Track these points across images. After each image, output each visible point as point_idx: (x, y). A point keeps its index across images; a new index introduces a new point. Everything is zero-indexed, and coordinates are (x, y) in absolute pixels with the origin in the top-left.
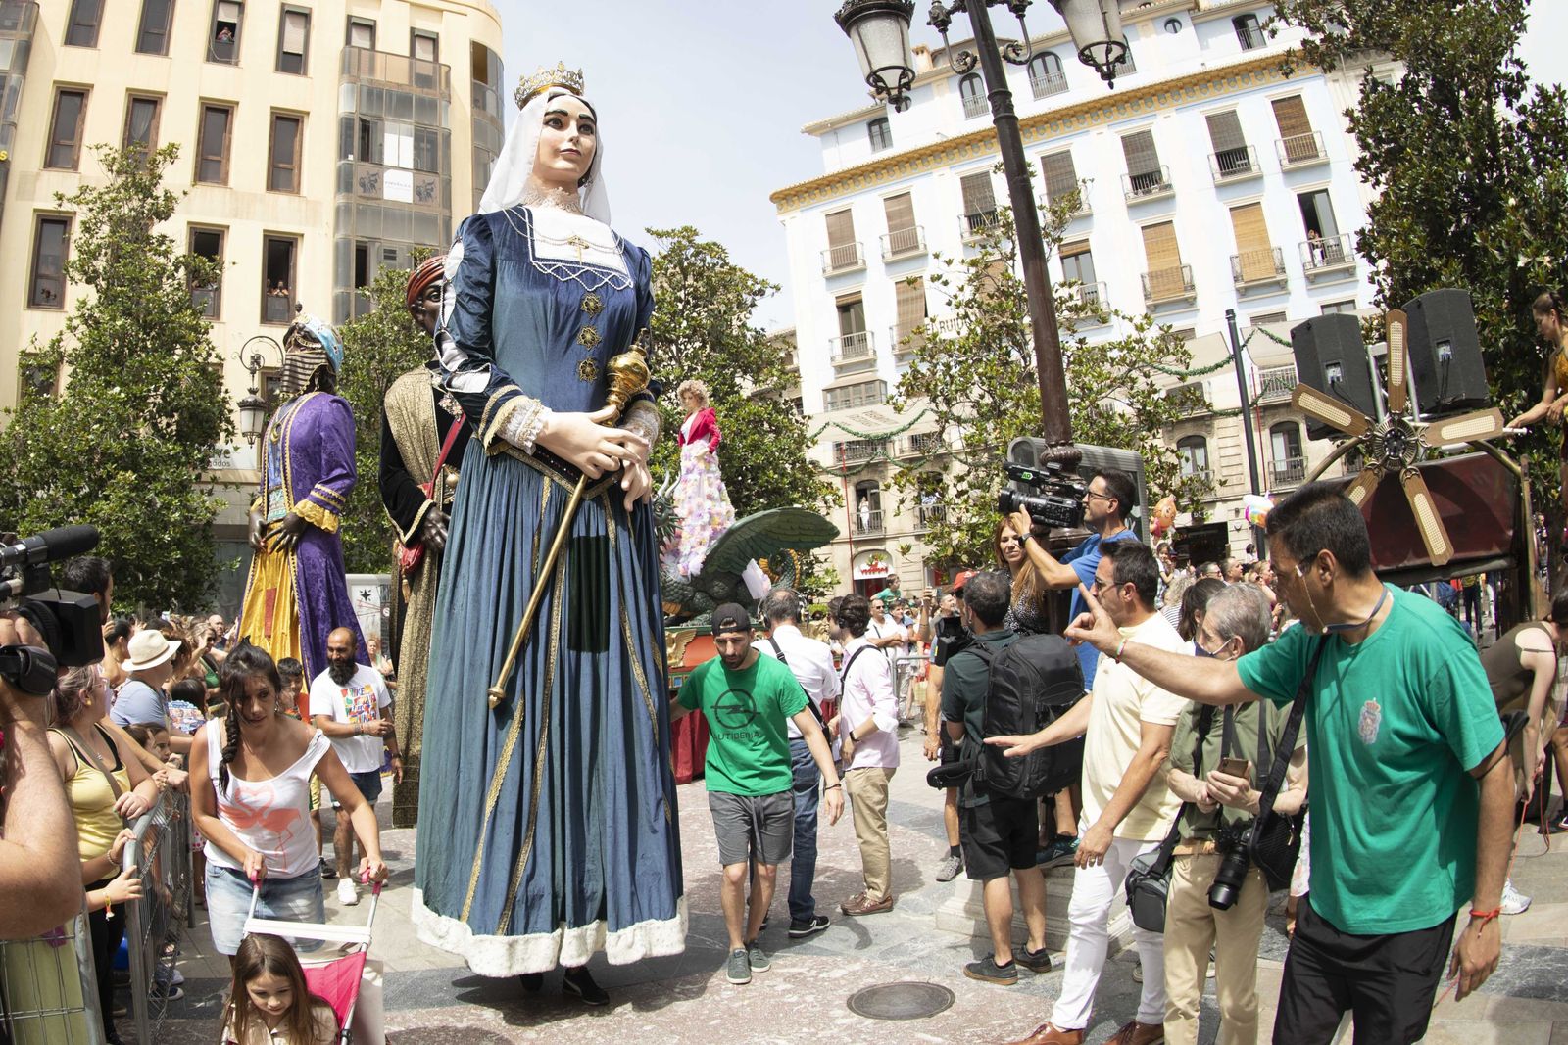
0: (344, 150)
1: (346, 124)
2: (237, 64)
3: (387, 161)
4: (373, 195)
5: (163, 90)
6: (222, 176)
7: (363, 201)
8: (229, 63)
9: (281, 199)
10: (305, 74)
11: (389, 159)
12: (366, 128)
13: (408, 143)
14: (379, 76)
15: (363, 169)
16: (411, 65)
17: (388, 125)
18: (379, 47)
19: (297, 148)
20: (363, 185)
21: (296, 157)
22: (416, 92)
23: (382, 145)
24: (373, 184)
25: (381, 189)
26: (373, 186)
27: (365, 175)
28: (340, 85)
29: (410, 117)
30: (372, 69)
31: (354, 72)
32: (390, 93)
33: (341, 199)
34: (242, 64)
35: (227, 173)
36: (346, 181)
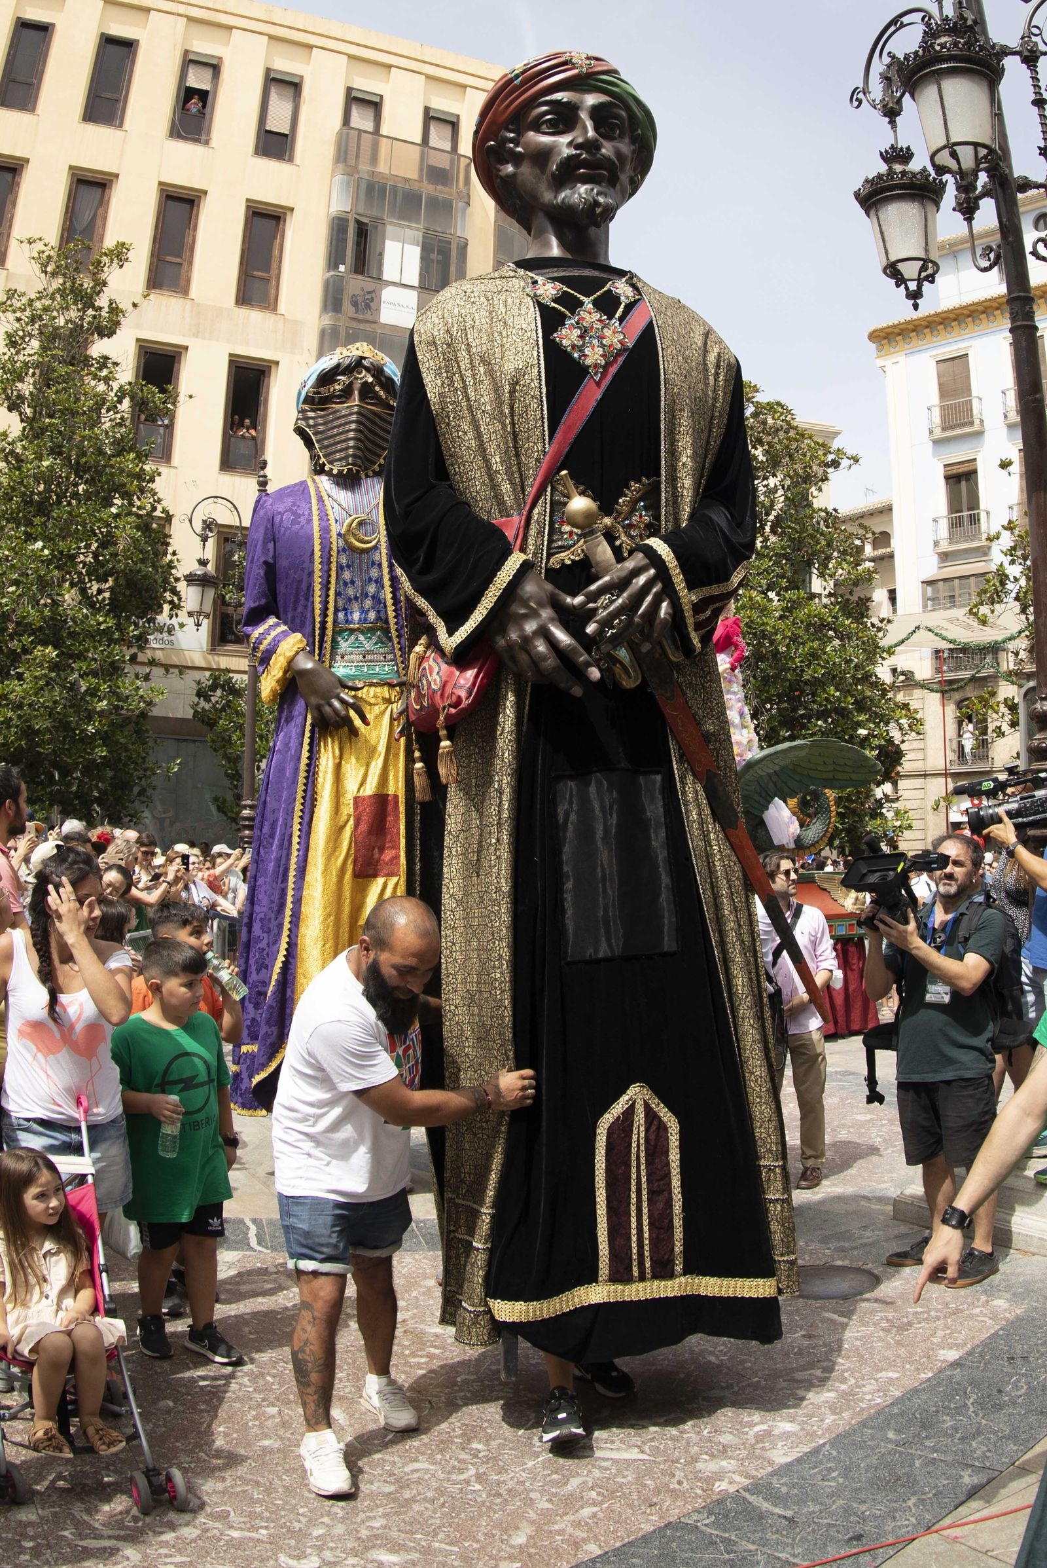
0: (334, 258)
1: (338, 226)
2: (207, 143)
3: (386, 276)
4: (368, 317)
5: (114, 171)
6: (182, 283)
7: (354, 325)
8: (197, 141)
9: (254, 317)
10: (291, 160)
11: (390, 272)
12: (362, 231)
13: (414, 254)
14: (382, 168)
15: (356, 284)
16: (422, 156)
17: (390, 229)
18: (384, 131)
19: (276, 252)
20: (355, 304)
21: (274, 265)
22: (428, 189)
23: (381, 254)
24: (368, 303)
25: (378, 310)
26: (368, 306)
27: (358, 292)
28: (333, 176)
29: (418, 221)
30: (374, 159)
31: (352, 162)
32: (394, 189)
33: (327, 320)
34: (213, 143)
35: (189, 280)
36: (333, 298)
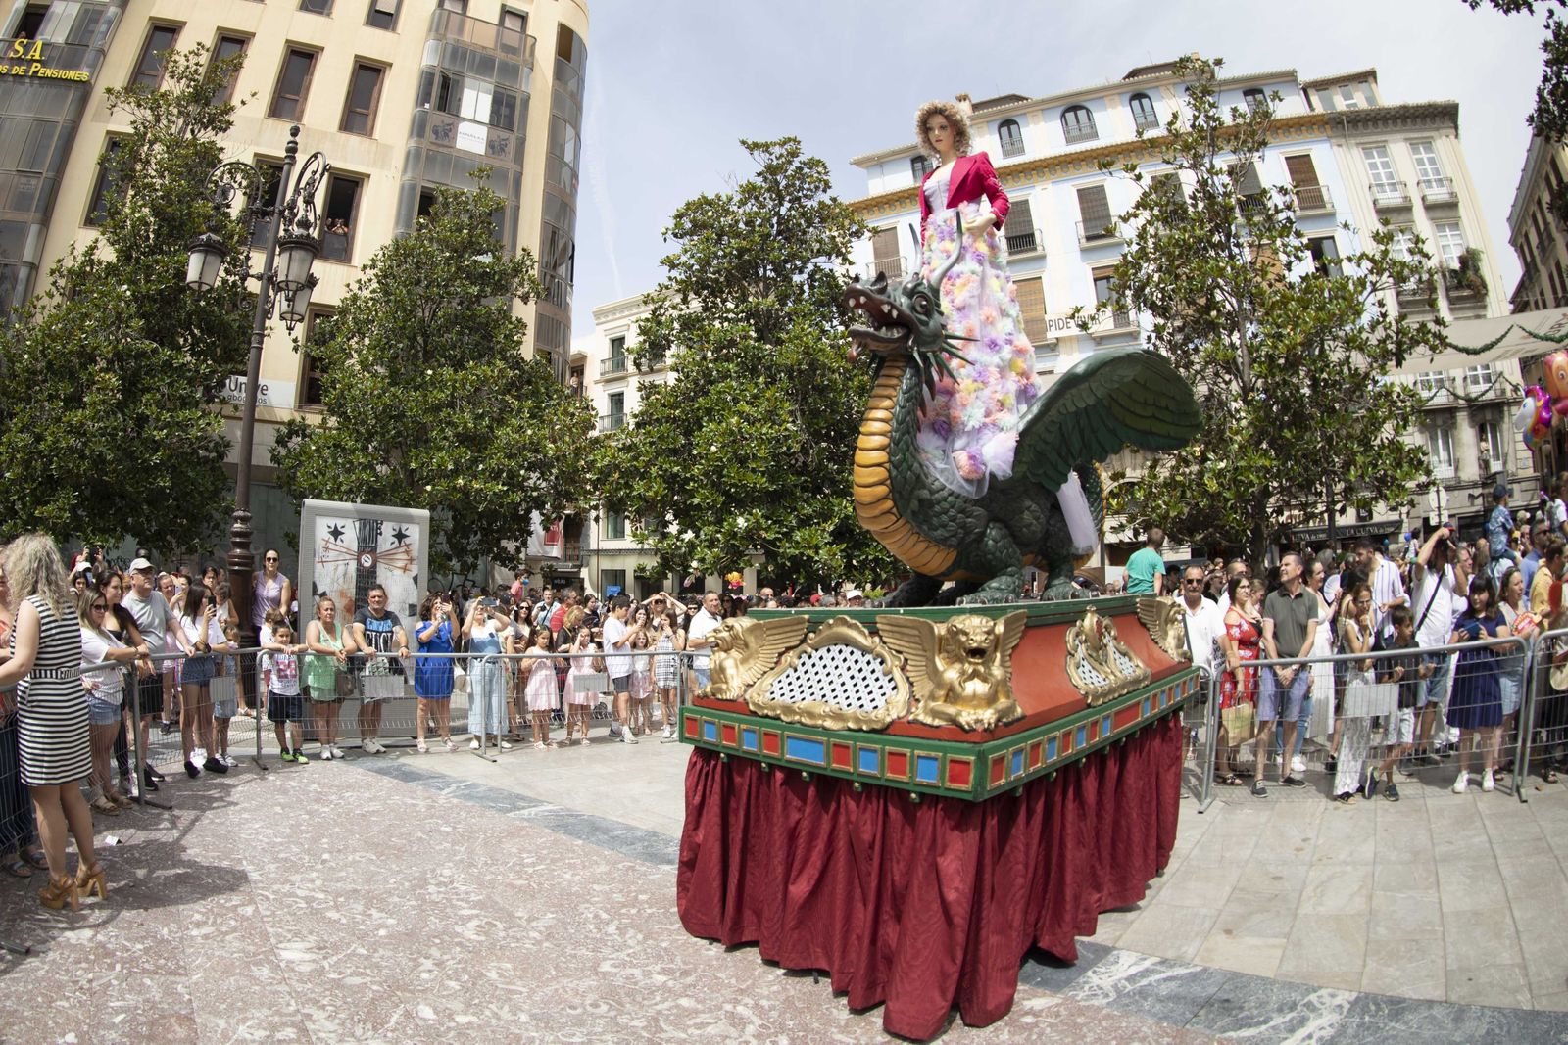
0: (424, 96)
1: (427, 78)
2: (329, 15)
3: (463, 113)
4: (446, 142)
5: (251, 30)
6: (297, 114)
7: (433, 147)
8: (321, 13)
9: (353, 140)
10: (394, 30)
11: (466, 111)
12: (446, 84)
13: (486, 101)
14: (466, 38)
15: (440, 118)
16: (498, 35)
17: (468, 81)
18: (469, 14)
19: (375, 95)
20: (436, 133)
21: (373, 104)
22: (500, 55)
23: (460, 100)
24: (447, 133)
25: (454, 138)
26: (446, 135)
27: (439, 124)
28: (427, 41)
29: (491, 77)
30: (461, 30)
31: (442, 31)
32: (474, 53)
33: (412, 143)
34: (333, 15)
35: (302, 112)
36: (419, 127)
